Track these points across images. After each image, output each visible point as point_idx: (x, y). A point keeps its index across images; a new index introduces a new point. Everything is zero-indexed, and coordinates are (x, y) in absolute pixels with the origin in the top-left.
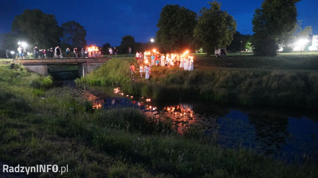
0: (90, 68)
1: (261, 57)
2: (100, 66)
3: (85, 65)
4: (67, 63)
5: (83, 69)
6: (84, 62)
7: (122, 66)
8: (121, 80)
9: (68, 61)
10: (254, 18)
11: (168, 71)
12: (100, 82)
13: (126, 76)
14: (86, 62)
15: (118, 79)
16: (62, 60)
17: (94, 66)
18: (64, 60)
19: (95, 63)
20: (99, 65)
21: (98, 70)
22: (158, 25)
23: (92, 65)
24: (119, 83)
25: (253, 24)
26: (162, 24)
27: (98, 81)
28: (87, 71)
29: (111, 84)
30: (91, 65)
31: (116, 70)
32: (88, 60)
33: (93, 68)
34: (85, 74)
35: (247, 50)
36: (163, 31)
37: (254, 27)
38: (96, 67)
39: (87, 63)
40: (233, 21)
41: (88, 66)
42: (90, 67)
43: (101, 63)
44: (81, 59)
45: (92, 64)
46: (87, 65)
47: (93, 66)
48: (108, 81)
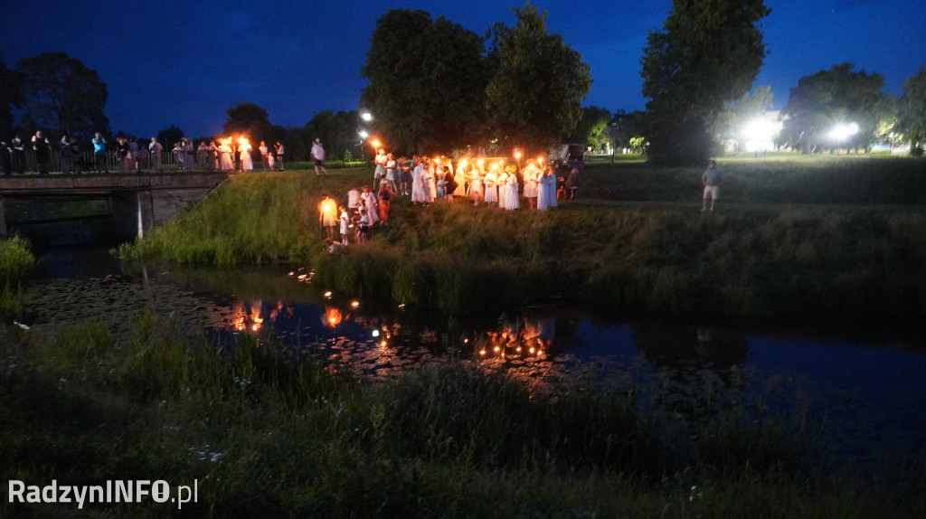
0: (163, 207)
1: (676, 169)
2: (197, 199)
3: (144, 198)
4: (79, 192)
5: (137, 211)
6: (140, 187)
7: (281, 199)
8: (288, 247)
9: (84, 185)
10: (645, 59)
11: (451, 214)
12: (214, 254)
13: (305, 231)
14: (148, 187)
15: (276, 243)
16: (59, 180)
17: (178, 202)
18: (68, 180)
19: (179, 191)
20: (193, 196)
21: (195, 214)
22: (367, 72)
23: (171, 196)
24: (280, 258)
25: (643, 75)
26: (380, 67)
27: (204, 252)
28: (153, 217)
29: (254, 258)
30: (165, 198)
31: (264, 212)
32: (154, 181)
33: (174, 206)
34: (144, 228)
35: (590, 149)
36: (385, 90)
37: (646, 84)
38: (185, 205)
39: (153, 191)
40: (581, 65)
41: (155, 201)
42: (164, 203)
43: (201, 190)
44: (132, 178)
45: (170, 192)
46: (151, 198)
47: (174, 201)
48: (241, 253)
